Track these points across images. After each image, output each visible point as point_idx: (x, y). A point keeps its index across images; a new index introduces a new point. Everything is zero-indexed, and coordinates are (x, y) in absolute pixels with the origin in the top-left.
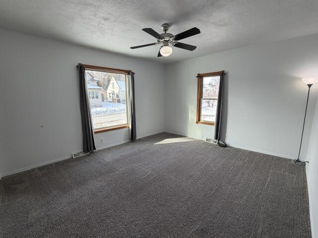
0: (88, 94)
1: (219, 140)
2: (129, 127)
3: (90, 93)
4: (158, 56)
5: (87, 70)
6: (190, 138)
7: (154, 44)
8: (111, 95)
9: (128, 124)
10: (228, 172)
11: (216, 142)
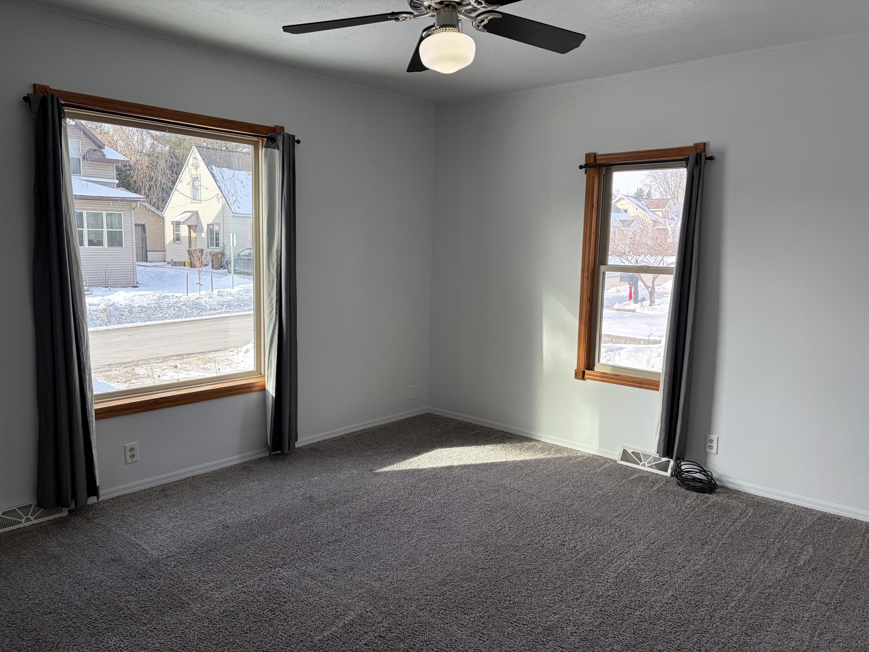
0: (74, 221)
1: (679, 459)
2: (263, 389)
3: (81, 214)
4: (409, 70)
5: (74, 117)
6: (547, 447)
7: (394, 16)
8: (184, 231)
9: (259, 372)
10: (724, 612)
11: (664, 467)
